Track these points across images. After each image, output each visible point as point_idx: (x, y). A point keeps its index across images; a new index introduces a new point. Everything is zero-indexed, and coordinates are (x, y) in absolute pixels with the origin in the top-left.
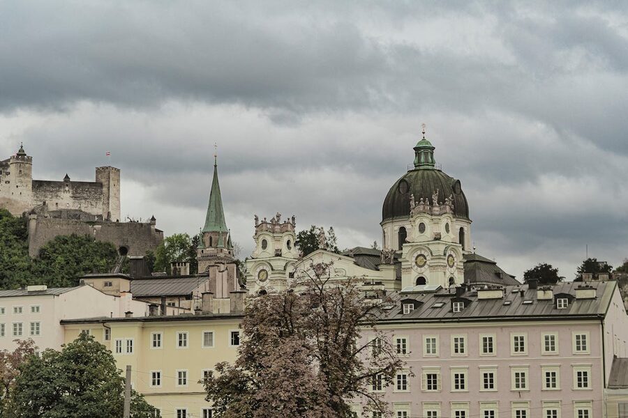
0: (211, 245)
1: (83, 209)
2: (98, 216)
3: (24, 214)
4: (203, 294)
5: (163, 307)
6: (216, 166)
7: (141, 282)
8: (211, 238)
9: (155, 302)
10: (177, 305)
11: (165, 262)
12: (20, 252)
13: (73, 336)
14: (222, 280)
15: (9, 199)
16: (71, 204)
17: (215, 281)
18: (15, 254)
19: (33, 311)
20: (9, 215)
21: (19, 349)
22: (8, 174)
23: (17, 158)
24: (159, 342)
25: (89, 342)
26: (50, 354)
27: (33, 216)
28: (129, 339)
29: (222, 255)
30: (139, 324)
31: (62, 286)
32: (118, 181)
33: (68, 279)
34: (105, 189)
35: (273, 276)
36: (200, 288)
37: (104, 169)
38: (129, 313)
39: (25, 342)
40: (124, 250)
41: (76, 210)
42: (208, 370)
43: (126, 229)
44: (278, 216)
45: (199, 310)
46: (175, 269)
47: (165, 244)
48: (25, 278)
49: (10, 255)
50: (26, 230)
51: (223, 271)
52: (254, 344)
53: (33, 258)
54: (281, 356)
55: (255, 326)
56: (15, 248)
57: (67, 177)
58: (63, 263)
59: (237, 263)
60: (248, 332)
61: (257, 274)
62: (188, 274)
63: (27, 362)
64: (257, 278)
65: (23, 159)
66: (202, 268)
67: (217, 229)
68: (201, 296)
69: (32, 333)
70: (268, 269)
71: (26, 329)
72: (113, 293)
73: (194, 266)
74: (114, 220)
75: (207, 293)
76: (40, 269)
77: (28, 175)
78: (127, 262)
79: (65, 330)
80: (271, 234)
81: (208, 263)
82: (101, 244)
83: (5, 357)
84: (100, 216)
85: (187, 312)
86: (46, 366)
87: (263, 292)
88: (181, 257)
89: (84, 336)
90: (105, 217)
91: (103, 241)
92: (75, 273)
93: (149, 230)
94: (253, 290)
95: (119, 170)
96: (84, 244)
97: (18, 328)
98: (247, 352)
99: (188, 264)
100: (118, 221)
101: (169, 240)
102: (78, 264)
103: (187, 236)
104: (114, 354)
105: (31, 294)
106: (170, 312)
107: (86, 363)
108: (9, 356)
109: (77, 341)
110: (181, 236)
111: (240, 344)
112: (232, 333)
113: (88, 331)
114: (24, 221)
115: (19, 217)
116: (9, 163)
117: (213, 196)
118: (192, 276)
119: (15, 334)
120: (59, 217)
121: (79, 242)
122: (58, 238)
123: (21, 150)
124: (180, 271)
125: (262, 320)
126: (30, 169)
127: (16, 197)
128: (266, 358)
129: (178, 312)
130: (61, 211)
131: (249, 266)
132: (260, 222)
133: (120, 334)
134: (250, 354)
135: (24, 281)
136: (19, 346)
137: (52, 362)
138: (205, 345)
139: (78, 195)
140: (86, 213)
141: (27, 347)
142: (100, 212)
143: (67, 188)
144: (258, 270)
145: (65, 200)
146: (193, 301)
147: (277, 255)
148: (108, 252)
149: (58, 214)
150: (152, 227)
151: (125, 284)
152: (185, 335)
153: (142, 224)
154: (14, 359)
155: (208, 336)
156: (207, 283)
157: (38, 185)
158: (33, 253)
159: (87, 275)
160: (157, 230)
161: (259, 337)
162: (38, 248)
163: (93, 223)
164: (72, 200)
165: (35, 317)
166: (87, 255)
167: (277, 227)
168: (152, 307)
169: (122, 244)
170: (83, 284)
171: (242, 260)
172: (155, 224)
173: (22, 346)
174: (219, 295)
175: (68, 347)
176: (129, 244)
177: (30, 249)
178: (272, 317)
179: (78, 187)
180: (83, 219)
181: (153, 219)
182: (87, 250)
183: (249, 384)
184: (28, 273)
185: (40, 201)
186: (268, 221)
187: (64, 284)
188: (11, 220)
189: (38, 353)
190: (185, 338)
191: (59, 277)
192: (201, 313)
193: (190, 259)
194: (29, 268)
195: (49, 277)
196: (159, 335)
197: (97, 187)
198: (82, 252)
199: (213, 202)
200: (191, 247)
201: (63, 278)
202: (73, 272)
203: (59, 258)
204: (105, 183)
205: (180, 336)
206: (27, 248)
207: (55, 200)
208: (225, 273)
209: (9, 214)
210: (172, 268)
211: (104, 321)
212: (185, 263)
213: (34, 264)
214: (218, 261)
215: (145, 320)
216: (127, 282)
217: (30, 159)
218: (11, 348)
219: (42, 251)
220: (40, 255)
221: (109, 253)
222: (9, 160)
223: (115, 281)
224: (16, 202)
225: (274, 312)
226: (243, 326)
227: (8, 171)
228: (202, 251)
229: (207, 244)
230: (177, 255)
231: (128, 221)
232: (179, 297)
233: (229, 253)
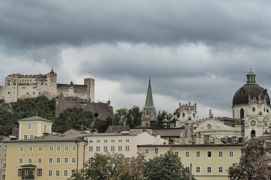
1: (78, 97)
3: (53, 98)
12: (52, 115)
15: (47, 92)
16: (73, 94)
18: (50, 116)
20: (46, 99)
22: (46, 81)
23: (51, 74)
27: (57, 99)
32: (94, 84)
34: (88, 88)
37: (88, 79)
40: (96, 115)
41: (75, 97)
43: (97, 106)
49: (47, 116)
50: (54, 105)
53: (57, 117)
56: (49, 113)
57: (72, 82)
58: (70, 120)
65: (53, 74)
66: (143, 124)
74: (92, 102)
76: (60, 123)
77: (55, 81)
78: (98, 120)
82: (86, 112)
84: (86, 100)
90: (88, 100)
91: (87, 111)
92: (75, 125)
93: (108, 106)
95: (94, 80)
96: (79, 112)
100: (94, 102)
102: (77, 121)
103: (126, 109)
110: (123, 109)
114: (53, 101)
115: (51, 99)
116: (47, 76)
117: (149, 93)
121: (77, 111)
122: (68, 109)
123: (52, 71)
126: (56, 79)
127: (50, 91)
130: (69, 98)
135: (53, 128)
139: (76, 90)
140: (80, 98)
142: (86, 98)
143: (72, 88)
145: (71, 93)
149: (68, 99)
150: (109, 105)
153: (104, 104)
157: (60, 86)
158: (57, 115)
160: (111, 107)
162: (59, 113)
163: (83, 103)
166: (80, 117)
169: (95, 112)
176: (99, 112)
177: (56, 113)
179: (77, 87)
180: (78, 101)
181: (109, 102)
182: (81, 115)
184: (55, 124)
185: (60, 93)
188: (48, 101)
191: (69, 126)
193: (127, 120)
195: (64, 126)
197: (85, 87)
198: (79, 115)
199: (148, 96)
200: (128, 114)
201: (70, 126)
202: (74, 124)
203: (69, 118)
204: (88, 86)
206: (55, 113)
207: (66, 93)
213: (58, 120)
217: (56, 74)
219: (61, 115)
220: (60, 117)
221: (90, 116)
222: (47, 75)
224: (50, 93)
227: (46, 79)
229: (146, 113)
230: (122, 117)
231: (98, 102)
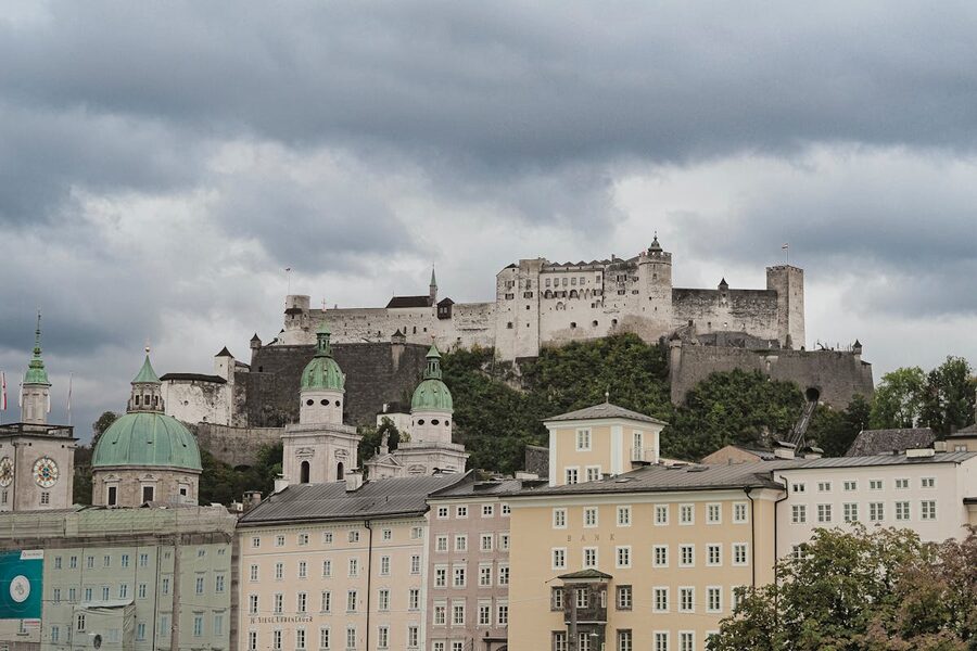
1: (749, 332)
2: (772, 342)
3: (662, 339)
12: (658, 397)
15: (639, 318)
16: (731, 323)
18: (651, 401)
20: (638, 341)
22: (636, 279)
23: (650, 255)
27: (676, 343)
32: (801, 287)
33: (732, 438)
34: (781, 301)
37: (780, 269)
40: (814, 394)
41: (739, 333)
43: (816, 361)
48: (668, 435)
49: (643, 402)
50: (665, 364)
53: (678, 405)
56: (650, 391)
57: (723, 282)
58: (723, 413)
65: (659, 257)
74: (796, 347)
76: (689, 423)
77: (666, 281)
78: (820, 412)
82: (778, 384)
84: (775, 342)
88: (910, 404)
90: (782, 343)
91: (781, 379)
92: (741, 429)
93: (852, 362)
95: (801, 271)
96: (754, 384)
100: (803, 348)
101: (889, 377)
102: (745, 414)
103: (920, 371)
110: (909, 371)
114: (662, 349)
115: (655, 344)
116: (637, 264)
120: (714, 343)
121: (745, 381)
122: (713, 376)
123: (655, 244)
126: (668, 271)
127: (648, 314)
130: (715, 335)
139: (741, 310)
140: (753, 338)
142: (775, 335)
143: (724, 300)
145: (721, 319)
148: (789, 397)
149: (712, 340)
150: (856, 358)
153: (840, 354)
157: (682, 296)
158: (677, 398)
160: (864, 363)
162: (684, 391)
163: (765, 353)
164: (731, 319)
166: (758, 400)
169: (810, 384)
172: (860, 354)
176: (821, 384)
177: (672, 392)
179: (741, 298)
180: (749, 346)
181: (858, 345)
184: (671, 428)
185: (685, 319)
188: (643, 350)
191: (718, 434)
194: (672, 421)
195: (703, 435)
197: (771, 299)
198: (751, 396)
200: (927, 389)
201: (723, 436)
202: (737, 426)
203: (717, 405)
204: (781, 291)
206: (668, 391)
207: (706, 319)
209: (639, 339)
213: (680, 414)
217: (668, 257)
219: (691, 395)
220: (688, 402)
221: (792, 397)
222: (637, 259)
224: (650, 322)
227: (636, 275)
231: (818, 348)
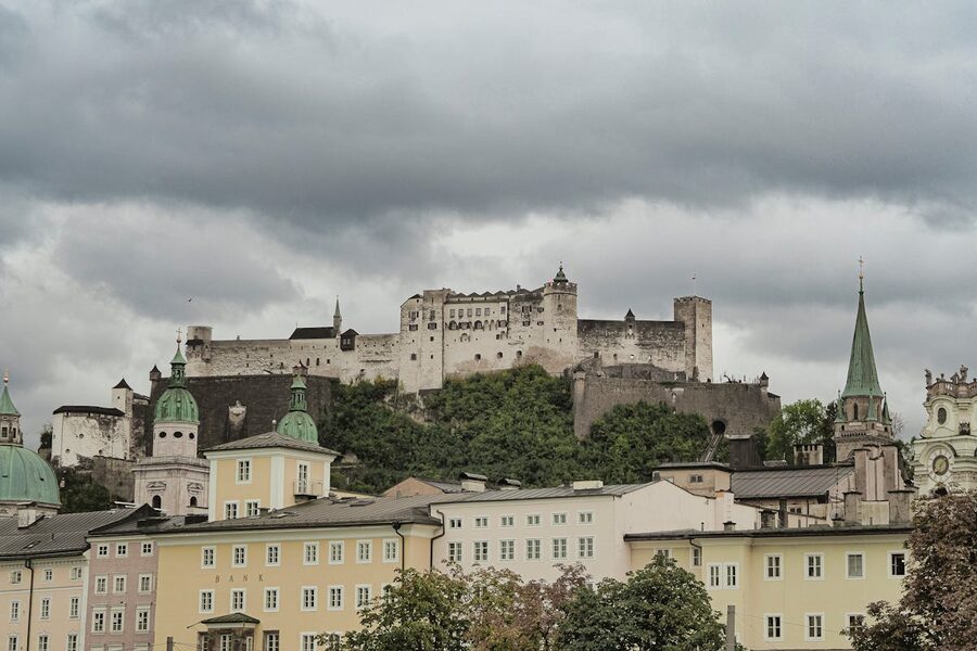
0: (856, 418)
1: (656, 364)
2: (678, 374)
3: (566, 371)
4: (845, 494)
5: (782, 514)
6: (861, 293)
7: (747, 475)
8: (856, 407)
9: (769, 507)
10: (804, 511)
11: (784, 445)
12: (561, 430)
13: (644, 559)
14: (875, 472)
15: (543, 349)
16: (637, 355)
17: (865, 473)
18: (554, 434)
19: (583, 520)
20: (542, 373)
21: (562, 580)
22: (541, 310)
23: (555, 286)
24: (777, 569)
25: (669, 568)
26: (610, 586)
27: (580, 375)
28: (731, 564)
29: (874, 433)
30: (747, 541)
31: (625, 482)
32: (709, 318)
33: (635, 472)
34: (688, 332)
35: (955, 466)
36: (841, 485)
37: (687, 300)
38: (730, 523)
39: (571, 569)
40: (720, 427)
41: (644, 365)
42: (856, 614)
43: (722, 394)
44: (964, 371)
45: (840, 519)
46: (801, 455)
47: (784, 417)
48: (569, 469)
49: (545, 435)
50: (569, 396)
51: (876, 458)
52: (930, 574)
53: (581, 439)
54: (973, 593)
55: (930, 544)
56: (553, 424)
57: (630, 313)
58: (627, 446)
59: (899, 445)
60: (918, 555)
61: (931, 462)
62: (821, 463)
63: (574, 599)
64: (931, 469)
65: (563, 288)
66: (842, 453)
67: (865, 392)
68: (842, 497)
69: (582, 554)
70: (948, 454)
71: (573, 548)
72: (704, 493)
73: (830, 451)
74: (703, 379)
75: (852, 493)
76: (592, 457)
77: (571, 312)
78: (726, 445)
79: (632, 550)
80: (953, 400)
81: (852, 447)
82: (684, 417)
83: (542, 591)
84: (682, 374)
85: (820, 522)
86: (604, 605)
87: (941, 492)
88: (809, 437)
89: (660, 560)
90: (689, 374)
91: (686, 412)
92: (645, 463)
93: (759, 394)
94: (926, 488)
95: (709, 302)
96: (658, 417)
97: (560, 546)
98: (918, 587)
99: (821, 448)
100: (709, 380)
101: (789, 410)
102: (649, 448)
103: (818, 404)
104: (708, 588)
105: (579, 494)
106: (793, 522)
107: (664, 602)
108: (547, 589)
109: (650, 566)
110: (808, 404)
111: (907, 574)
112: (893, 556)
113: (667, 551)
114: (566, 381)
115: (558, 375)
116: (543, 294)
117: (859, 339)
118: (826, 465)
119: (556, 555)
120: (620, 375)
121: (650, 413)
122: (618, 407)
123: (561, 274)
124: (808, 459)
125: (942, 535)
126: (574, 302)
127: (553, 346)
128: (949, 596)
129: (806, 523)
130: (621, 367)
131: (918, 450)
132: (934, 381)
133: (717, 557)
134: (923, 588)
135: (567, 474)
136: (562, 573)
137: (613, 599)
138: (850, 574)
139: (647, 342)
140: (660, 370)
141: (574, 576)
142: (681, 367)
143: (630, 332)
144: (933, 457)
145: (628, 350)
146: (829, 505)
147: (963, 433)
148: (694, 430)
149: (618, 371)
150: (763, 390)
151: (722, 479)
152: (818, 558)
153: (746, 386)
154: (555, 593)
155: (855, 561)
156: (852, 477)
157: (587, 327)
158: (581, 431)
159: (663, 465)
160: (770, 395)
161: (937, 563)
162: (587, 424)
163: (671, 385)
164: (638, 350)
165: (586, 530)
166: (662, 433)
167: (963, 389)
168: (766, 514)
169: (716, 417)
170: (658, 479)
171: (906, 440)
172: (766, 385)
173: (567, 574)
174: (870, 495)
175: (636, 575)
176: (728, 417)
177: (576, 425)
178: (957, 531)
179: (648, 329)
180: (656, 378)
181: (764, 377)
182: (663, 427)
183: (923, 637)
184: (573, 462)
185: (591, 351)
186: (948, 379)
187: (629, 479)
188: (547, 382)
189: (590, 585)
190: (818, 563)
191: (621, 468)
192: (842, 524)
193: (824, 441)
194: (574, 455)
195: (606, 469)
196: (777, 559)
197: (677, 329)
198: (656, 430)
199: (858, 350)
200: (825, 421)
201: (626, 469)
202: (641, 461)
203: (620, 438)
204: (689, 323)
205: (811, 560)
206: (572, 424)
207: (612, 350)
208: (880, 462)
209: (544, 371)
210: (796, 453)
211: (691, 536)
212: (816, 446)
213: (583, 448)
214: (869, 443)
215: (755, 535)
216: (726, 476)
217: (573, 288)
218: (550, 577)
219: (594, 428)
220: (592, 435)
221: (697, 430)
222: (542, 290)
223: (707, 475)
224: (555, 354)
225: (961, 522)
226: (911, 545)
227: (541, 306)
228: (843, 427)
229: (851, 415)
230: (803, 433)
231: (725, 380)
232: (808, 498)
233: (886, 429)
